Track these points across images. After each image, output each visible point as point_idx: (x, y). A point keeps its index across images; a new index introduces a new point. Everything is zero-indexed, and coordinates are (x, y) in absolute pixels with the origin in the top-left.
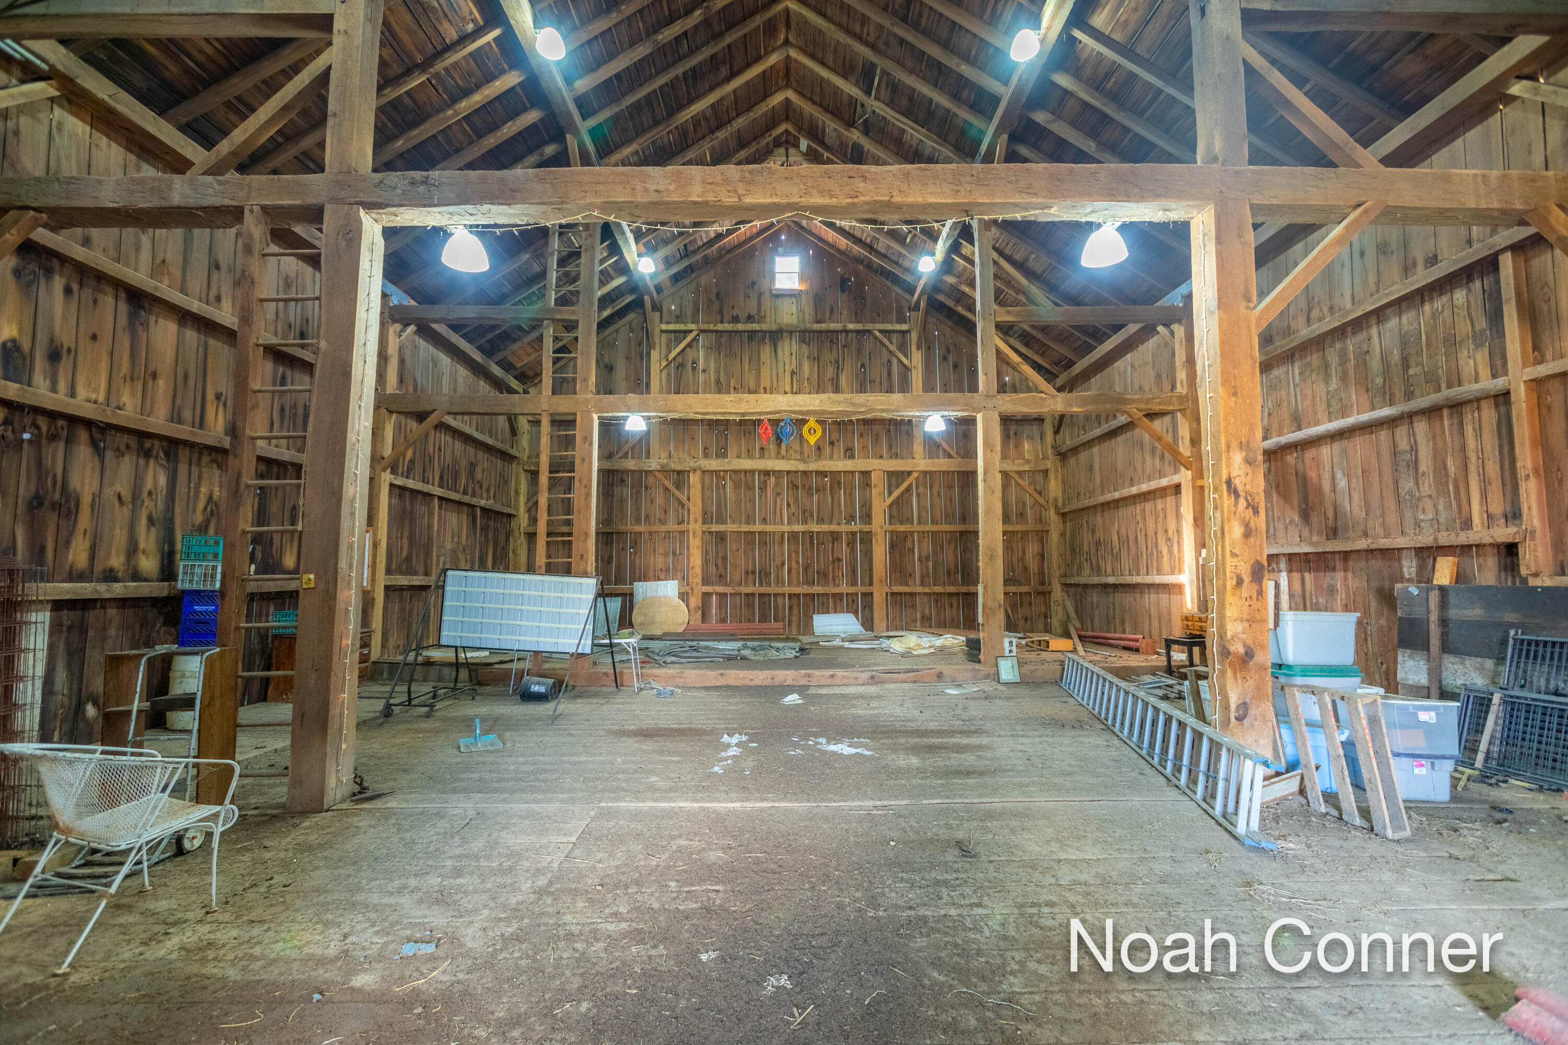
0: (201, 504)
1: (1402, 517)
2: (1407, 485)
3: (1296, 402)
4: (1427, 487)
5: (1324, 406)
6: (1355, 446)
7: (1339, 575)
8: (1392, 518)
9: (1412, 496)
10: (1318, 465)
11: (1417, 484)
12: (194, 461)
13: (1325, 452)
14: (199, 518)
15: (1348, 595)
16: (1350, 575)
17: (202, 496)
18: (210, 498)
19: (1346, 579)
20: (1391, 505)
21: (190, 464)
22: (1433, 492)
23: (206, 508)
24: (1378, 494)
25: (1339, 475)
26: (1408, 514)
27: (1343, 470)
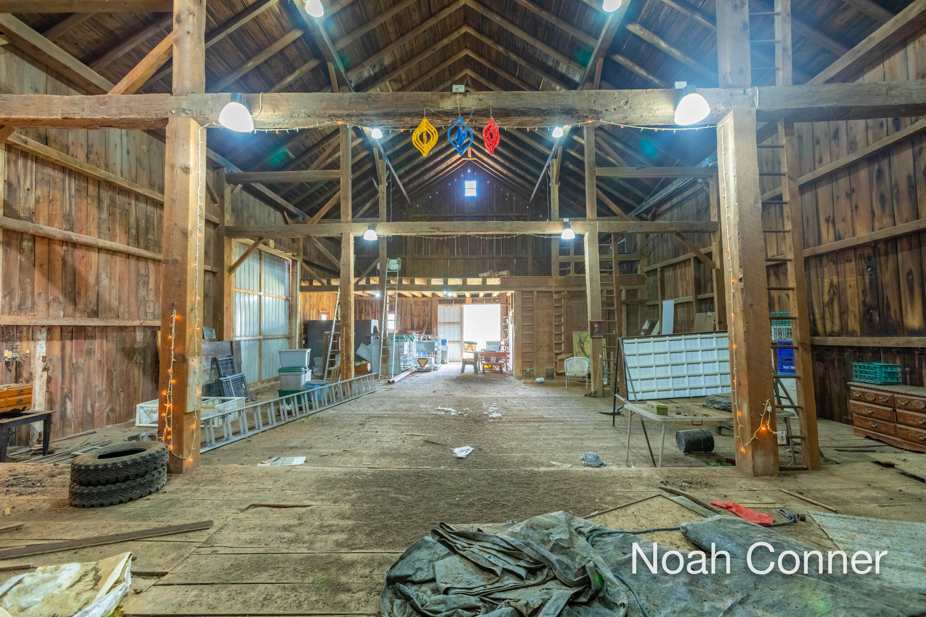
0: (826, 290)
1: (139, 309)
2: (142, 293)
3: (70, 208)
4: (151, 296)
5: (95, 225)
6: (116, 262)
7: (97, 342)
8: (134, 309)
9: (145, 299)
10: (88, 264)
11: (147, 293)
12: (818, 264)
13: (94, 256)
14: (826, 298)
15: (102, 354)
16: (104, 341)
17: (826, 284)
18: (831, 285)
19: (101, 345)
20: (133, 301)
21: (816, 268)
22: (153, 299)
23: (829, 291)
24: (127, 294)
25: (103, 276)
26: (142, 308)
27: (107, 273)
